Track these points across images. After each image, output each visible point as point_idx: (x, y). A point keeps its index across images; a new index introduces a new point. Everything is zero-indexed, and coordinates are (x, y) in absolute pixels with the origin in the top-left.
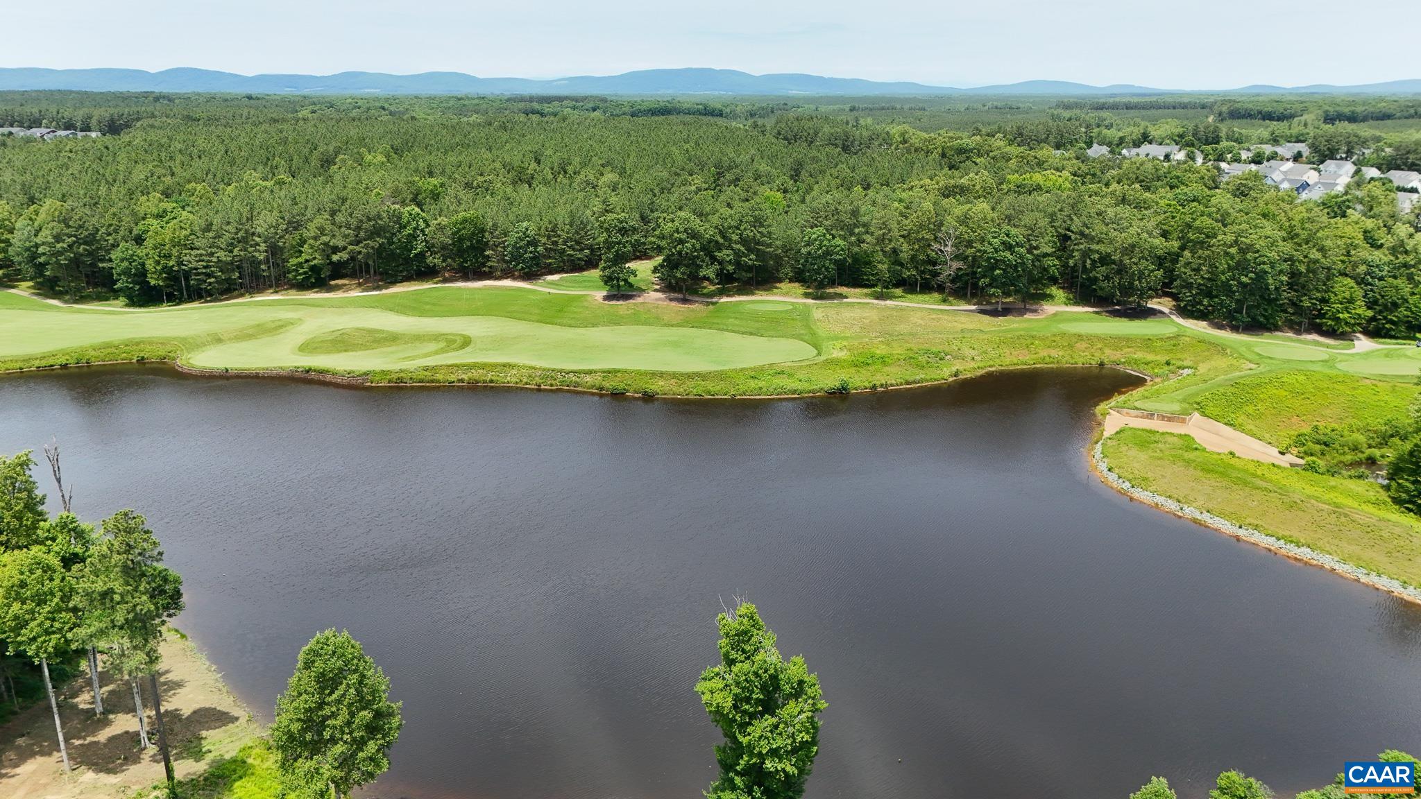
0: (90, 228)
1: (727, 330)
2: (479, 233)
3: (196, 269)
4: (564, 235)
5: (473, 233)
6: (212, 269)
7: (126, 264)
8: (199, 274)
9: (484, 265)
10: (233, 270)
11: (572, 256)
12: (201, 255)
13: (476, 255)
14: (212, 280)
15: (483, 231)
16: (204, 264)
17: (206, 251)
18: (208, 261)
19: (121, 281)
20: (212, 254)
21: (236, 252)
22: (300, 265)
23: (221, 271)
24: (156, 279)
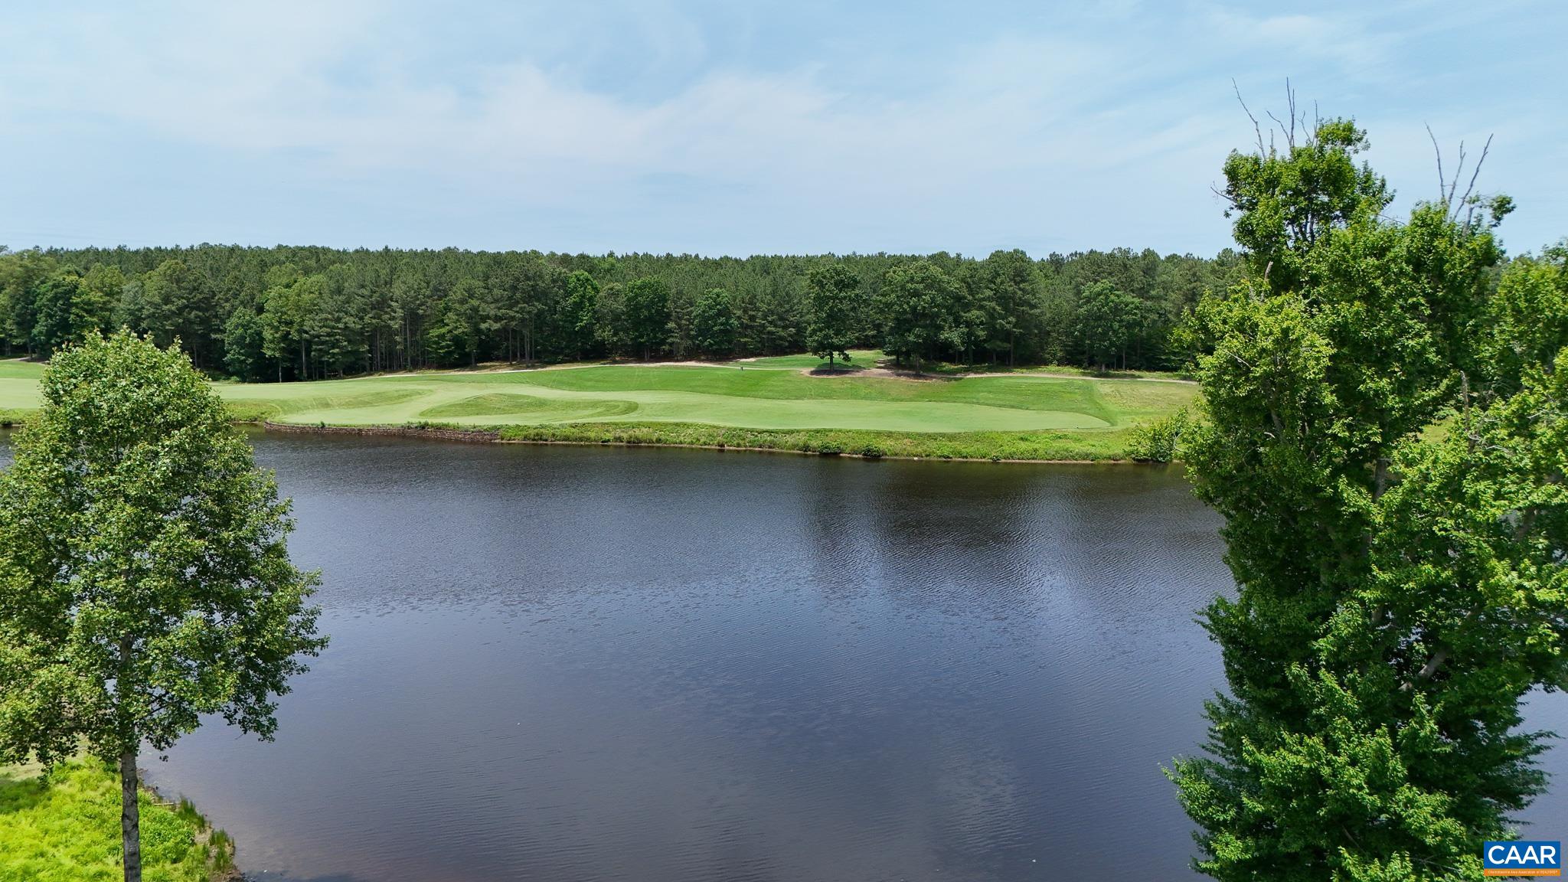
0: (206, 291)
1: (978, 403)
2: (659, 301)
3: (318, 336)
4: (764, 307)
5: (652, 302)
6: (338, 337)
7: (240, 331)
8: (323, 343)
9: (663, 342)
10: (362, 342)
11: (772, 333)
12: (326, 319)
13: (654, 329)
14: (336, 351)
15: (664, 299)
16: (329, 330)
17: (332, 314)
18: (333, 328)
19: (232, 352)
20: (338, 320)
21: (367, 319)
22: (442, 337)
23: (349, 342)
24: (273, 350)
